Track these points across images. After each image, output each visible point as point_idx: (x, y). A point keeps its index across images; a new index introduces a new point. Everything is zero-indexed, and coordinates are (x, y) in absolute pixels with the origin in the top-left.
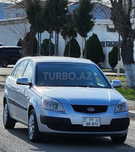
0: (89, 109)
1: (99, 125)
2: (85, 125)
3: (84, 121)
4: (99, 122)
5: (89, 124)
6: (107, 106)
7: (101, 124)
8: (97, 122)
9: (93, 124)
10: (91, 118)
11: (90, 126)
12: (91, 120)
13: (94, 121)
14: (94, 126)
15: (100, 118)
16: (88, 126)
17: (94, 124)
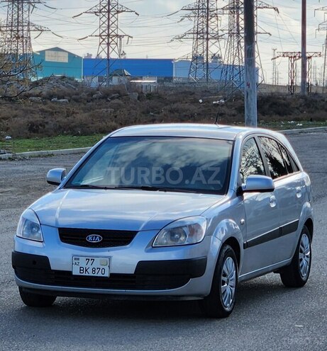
0: (90, 238)
1: (107, 275)
2: (76, 272)
3: (76, 264)
4: (107, 268)
5: (86, 270)
6: (136, 232)
7: (112, 272)
8: (103, 267)
9: (94, 270)
10: (90, 258)
11: (87, 274)
12: (90, 262)
13: (97, 264)
14: (95, 275)
15: (110, 258)
16: (84, 274)
17: (97, 271)
